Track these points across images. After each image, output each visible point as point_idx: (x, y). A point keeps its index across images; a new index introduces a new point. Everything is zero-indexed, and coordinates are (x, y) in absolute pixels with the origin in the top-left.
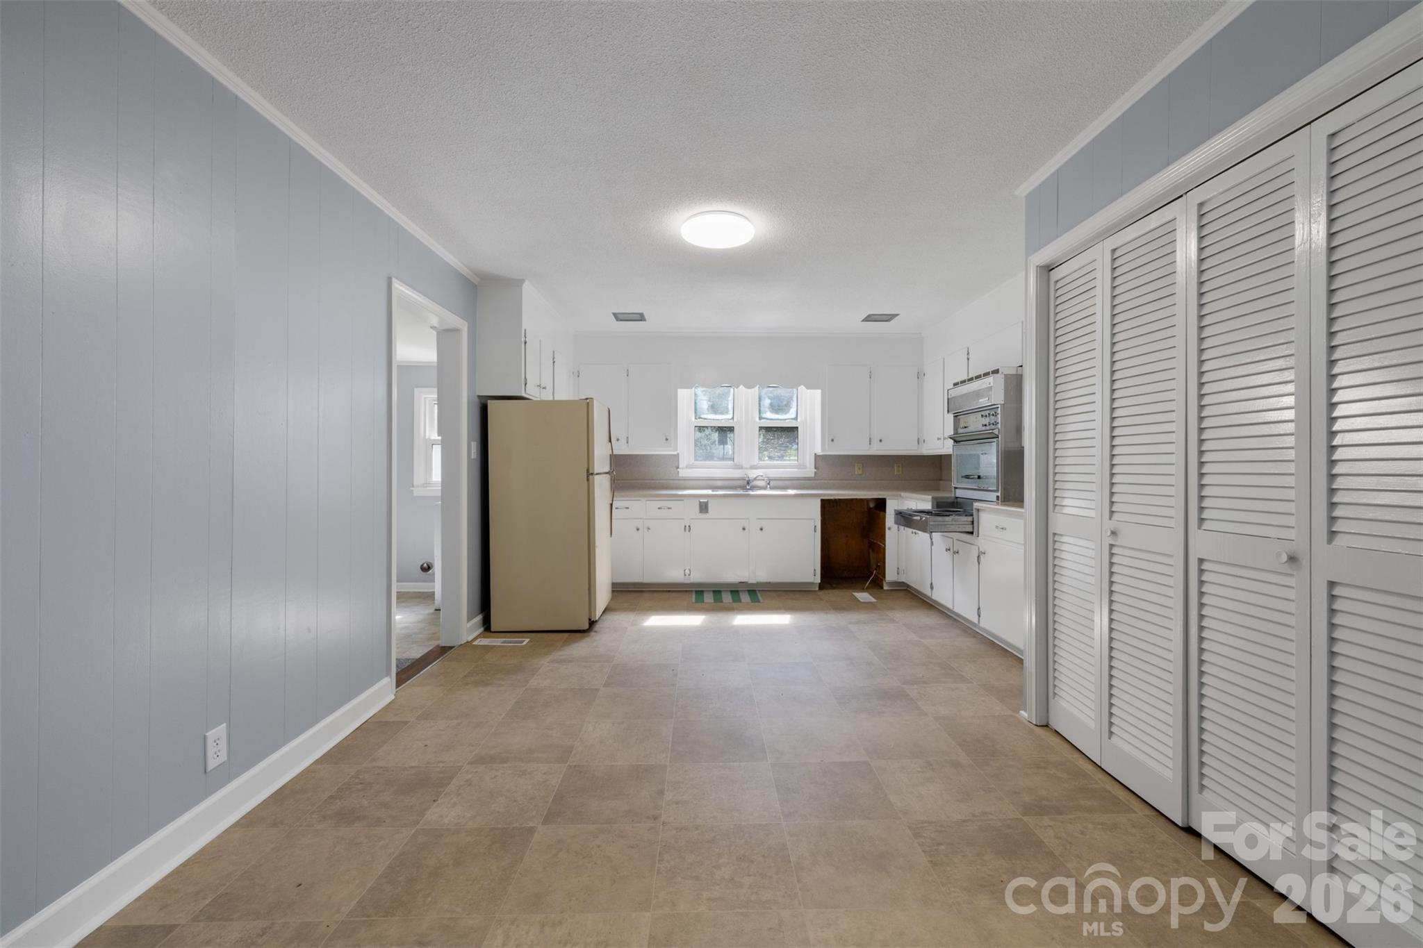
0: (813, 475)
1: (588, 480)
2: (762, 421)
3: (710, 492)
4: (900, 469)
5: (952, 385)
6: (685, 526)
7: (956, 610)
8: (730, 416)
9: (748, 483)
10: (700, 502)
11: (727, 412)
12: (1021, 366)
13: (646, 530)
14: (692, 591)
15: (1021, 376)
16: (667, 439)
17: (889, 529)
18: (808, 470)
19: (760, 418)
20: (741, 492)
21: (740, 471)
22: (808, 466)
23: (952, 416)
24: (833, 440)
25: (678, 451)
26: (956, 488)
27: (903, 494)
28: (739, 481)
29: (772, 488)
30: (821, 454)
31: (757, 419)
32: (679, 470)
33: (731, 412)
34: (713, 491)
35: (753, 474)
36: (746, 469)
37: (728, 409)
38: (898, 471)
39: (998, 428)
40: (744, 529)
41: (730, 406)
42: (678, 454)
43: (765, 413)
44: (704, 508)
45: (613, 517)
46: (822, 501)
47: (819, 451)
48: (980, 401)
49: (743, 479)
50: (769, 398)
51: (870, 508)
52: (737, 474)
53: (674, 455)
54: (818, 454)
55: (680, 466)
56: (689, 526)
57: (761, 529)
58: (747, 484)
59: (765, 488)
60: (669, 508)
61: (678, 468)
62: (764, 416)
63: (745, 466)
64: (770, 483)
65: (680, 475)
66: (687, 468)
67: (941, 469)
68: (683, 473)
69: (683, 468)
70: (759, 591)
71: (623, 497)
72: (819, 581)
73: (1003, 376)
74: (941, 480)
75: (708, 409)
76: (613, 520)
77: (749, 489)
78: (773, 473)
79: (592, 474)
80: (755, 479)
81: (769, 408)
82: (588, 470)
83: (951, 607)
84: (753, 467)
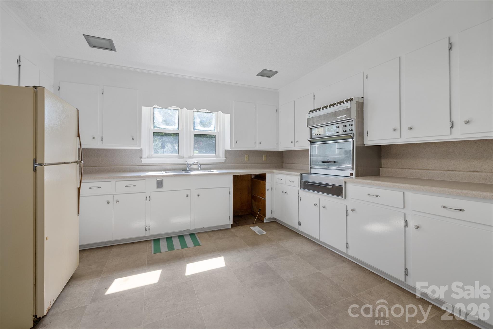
0: (224, 161)
1: (35, 170)
2: (196, 130)
3: (163, 173)
4: (266, 158)
5: (309, 112)
6: (146, 197)
7: (321, 240)
8: (176, 127)
9: (188, 166)
10: (157, 181)
11: (174, 125)
12: (363, 98)
13: (115, 202)
14: (151, 240)
15: (363, 103)
16: (133, 139)
17: (268, 190)
18: (221, 158)
19: (194, 129)
20: (184, 173)
21: (183, 159)
22: (221, 157)
23: (309, 128)
24: (237, 142)
25: (142, 147)
26: (311, 168)
27: (275, 171)
28: (182, 166)
29: (202, 169)
30: (230, 150)
31: (193, 130)
32: (142, 159)
33: (177, 125)
34: (166, 173)
35: (191, 161)
36: (187, 158)
37: (175, 123)
38: (265, 159)
39: (353, 133)
40: (187, 196)
41: (176, 121)
42: (142, 149)
43: (197, 126)
44: (160, 184)
45: (80, 195)
46: (234, 176)
47: (228, 148)
48: (338, 118)
49: (184, 164)
50: (200, 118)
51: (252, 178)
52: (181, 161)
53: (139, 150)
54: (226, 150)
55: (143, 157)
56: (149, 197)
57: (199, 196)
58: (187, 168)
59: (198, 169)
60: (134, 186)
61: (141, 158)
62: (196, 128)
63: (185, 157)
64: (200, 166)
65: (143, 163)
66: (148, 158)
67: (283, 158)
68: (145, 161)
69: (145, 158)
70: (197, 233)
71: (95, 179)
72: (232, 223)
73: (355, 102)
74: (283, 163)
75: (162, 122)
76: (80, 198)
77: (188, 170)
78: (201, 161)
79: (42, 165)
80: (193, 164)
81: (199, 124)
82: (35, 161)
83: (318, 238)
84: (190, 157)
